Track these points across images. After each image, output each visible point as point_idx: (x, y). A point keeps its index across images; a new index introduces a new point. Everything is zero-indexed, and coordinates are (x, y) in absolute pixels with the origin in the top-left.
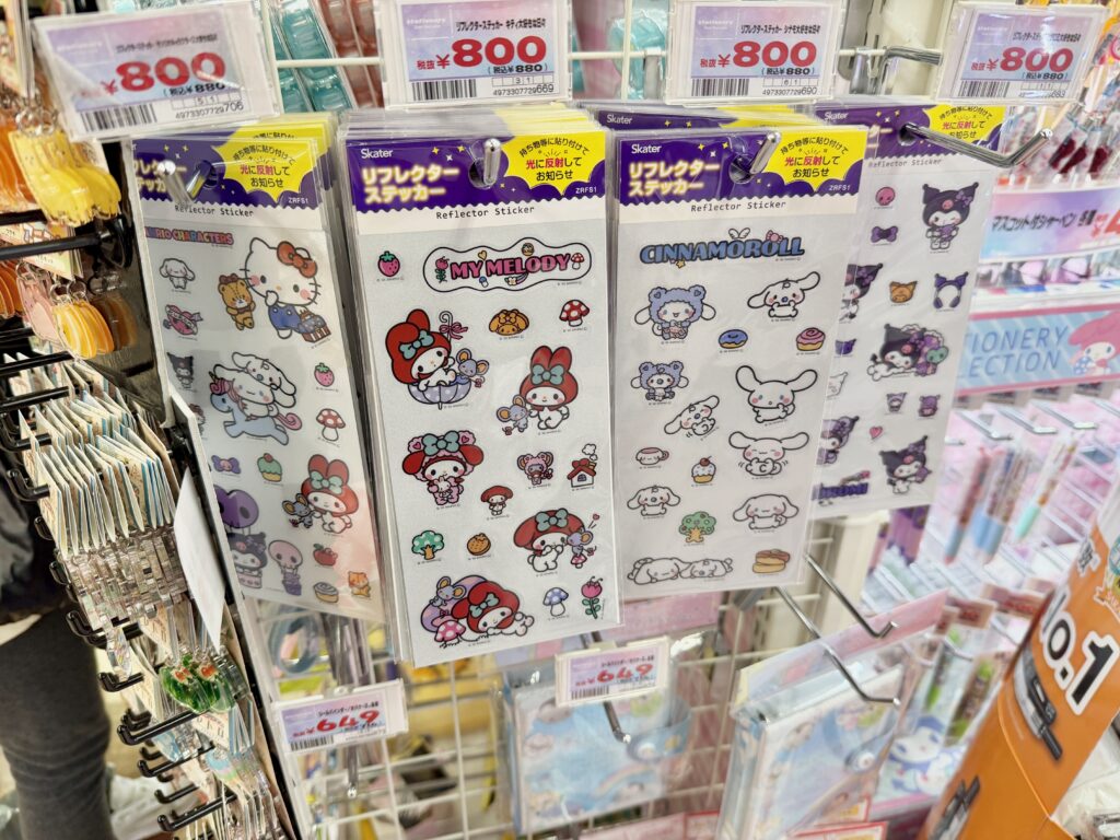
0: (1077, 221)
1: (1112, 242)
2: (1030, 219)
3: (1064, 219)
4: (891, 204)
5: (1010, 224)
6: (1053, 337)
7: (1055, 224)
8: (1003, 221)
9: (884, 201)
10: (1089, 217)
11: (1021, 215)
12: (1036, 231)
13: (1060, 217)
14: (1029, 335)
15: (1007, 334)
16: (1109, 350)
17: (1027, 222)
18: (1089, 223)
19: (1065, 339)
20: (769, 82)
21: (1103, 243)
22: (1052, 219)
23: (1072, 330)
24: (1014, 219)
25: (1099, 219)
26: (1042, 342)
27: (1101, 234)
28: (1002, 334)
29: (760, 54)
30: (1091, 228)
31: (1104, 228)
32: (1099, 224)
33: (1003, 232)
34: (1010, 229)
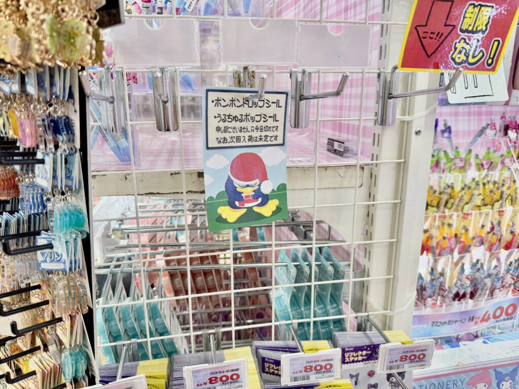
0: (467, 320)
1: (484, 325)
2: (447, 322)
3: (461, 320)
4: (374, 376)
5: (439, 324)
6: (459, 383)
7: (458, 323)
8: (435, 323)
9: (371, 375)
10: (472, 319)
11: (443, 321)
12: (450, 325)
13: (460, 320)
14: (449, 383)
15: (439, 383)
16: (485, 386)
17: (446, 323)
18: (472, 320)
19: (465, 383)
20: (317, 375)
21: (480, 326)
22: (456, 321)
23: (467, 380)
24: (440, 322)
25: (476, 318)
26: (455, 385)
27: (479, 323)
28: (437, 384)
29: (313, 368)
30: (474, 322)
31: (479, 321)
32: (477, 320)
33: (436, 327)
34: (439, 326)
